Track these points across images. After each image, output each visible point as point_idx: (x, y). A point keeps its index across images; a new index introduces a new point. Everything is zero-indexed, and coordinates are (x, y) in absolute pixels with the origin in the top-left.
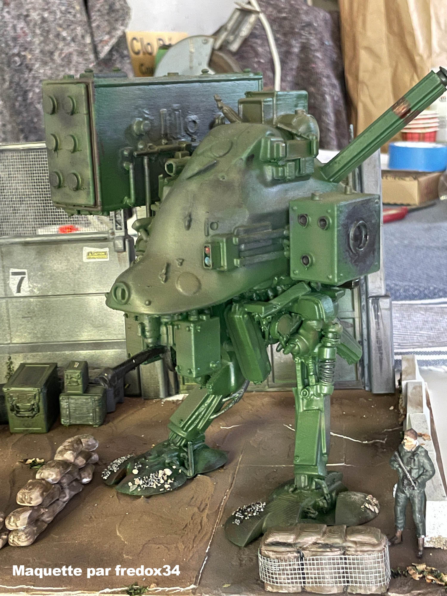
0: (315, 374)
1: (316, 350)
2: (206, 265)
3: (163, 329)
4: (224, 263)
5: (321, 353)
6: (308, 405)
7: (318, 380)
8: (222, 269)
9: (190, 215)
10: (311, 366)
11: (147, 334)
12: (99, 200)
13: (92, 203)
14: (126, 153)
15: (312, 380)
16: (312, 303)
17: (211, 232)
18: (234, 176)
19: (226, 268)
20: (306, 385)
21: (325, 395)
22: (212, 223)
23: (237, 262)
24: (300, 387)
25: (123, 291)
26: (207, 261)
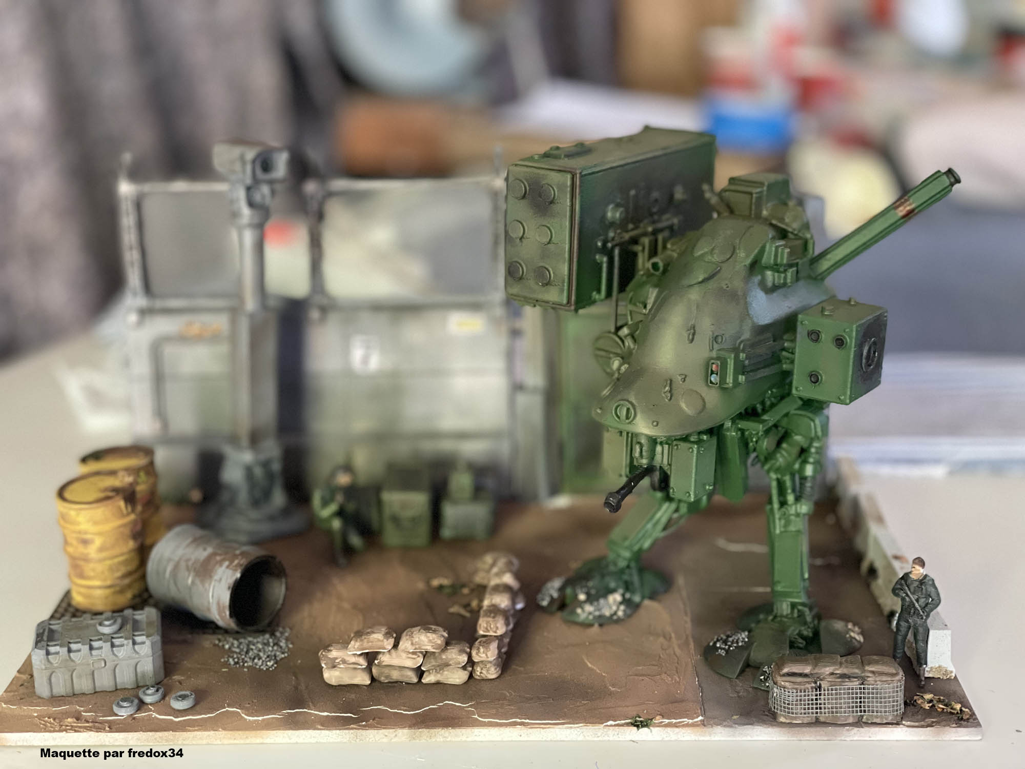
0: (794, 491)
1: (797, 466)
2: (711, 382)
3: (659, 448)
4: (730, 380)
5: (802, 469)
6: (786, 526)
7: (798, 499)
8: (726, 386)
9: (694, 327)
10: (788, 484)
11: (644, 453)
12: (573, 298)
13: (565, 302)
14: (599, 244)
15: (791, 498)
16: (808, 420)
17: (716, 346)
18: (738, 284)
19: (731, 385)
20: (783, 504)
21: (804, 515)
22: (717, 336)
23: (742, 378)
24: (776, 505)
25: (628, 410)
26: (714, 378)
